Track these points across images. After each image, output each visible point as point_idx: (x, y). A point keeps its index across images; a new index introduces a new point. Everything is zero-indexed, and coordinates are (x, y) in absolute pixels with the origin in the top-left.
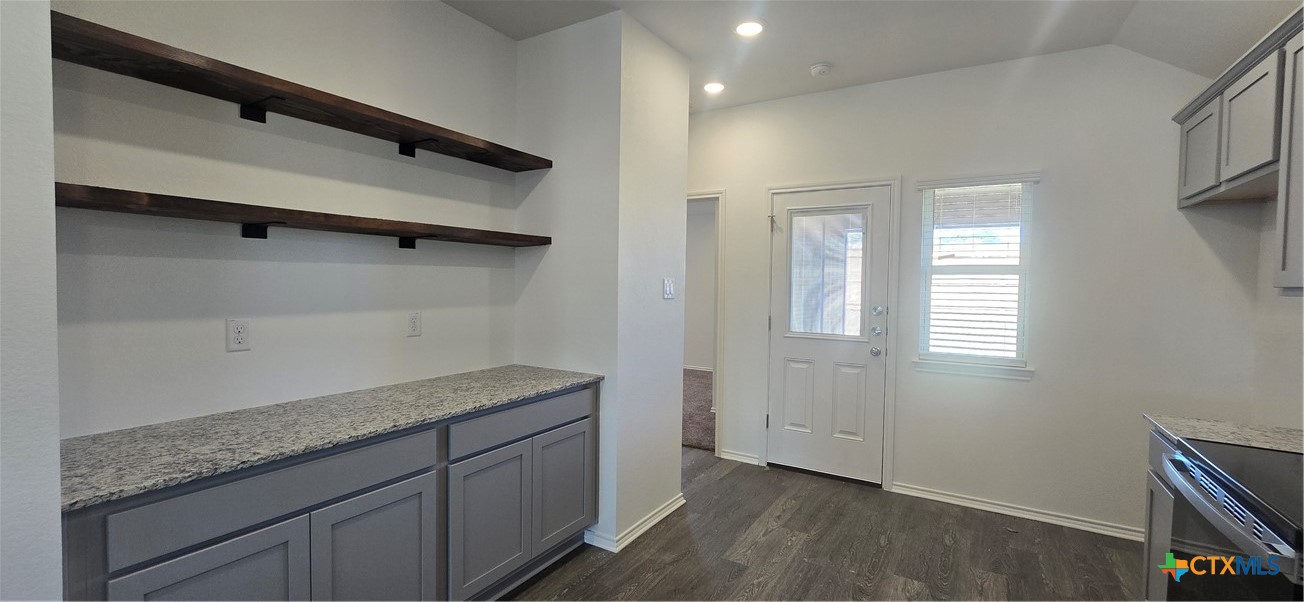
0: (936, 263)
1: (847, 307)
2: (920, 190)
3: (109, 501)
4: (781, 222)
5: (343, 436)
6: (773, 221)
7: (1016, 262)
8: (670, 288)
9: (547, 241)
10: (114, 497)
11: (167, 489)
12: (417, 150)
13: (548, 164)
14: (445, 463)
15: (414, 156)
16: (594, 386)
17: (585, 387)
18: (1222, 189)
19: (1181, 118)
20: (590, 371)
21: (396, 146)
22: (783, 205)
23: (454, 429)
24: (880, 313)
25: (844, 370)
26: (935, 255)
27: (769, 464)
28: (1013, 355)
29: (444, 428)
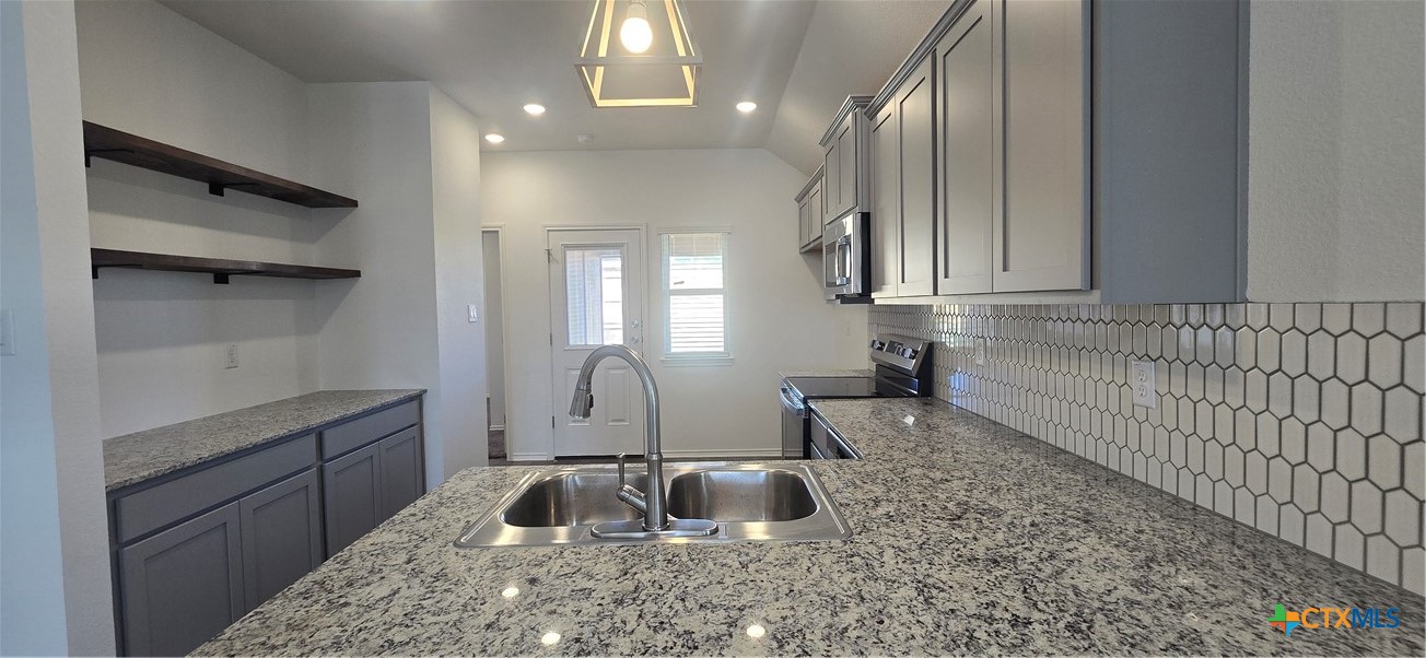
0: (672, 287)
1: (605, 326)
2: (660, 235)
3: (124, 487)
4: (556, 254)
5: (259, 439)
6: (549, 254)
7: (721, 286)
8: (473, 313)
9: (357, 274)
10: (127, 484)
11: (157, 478)
12: (225, 190)
13: (354, 204)
14: (320, 463)
15: (222, 195)
16: (418, 398)
17: (411, 399)
18: (812, 245)
19: (799, 199)
20: (414, 387)
21: (207, 186)
22: (557, 241)
23: (328, 435)
24: (637, 326)
25: (612, 372)
26: (672, 281)
27: (556, 458)
28: (722, 349)
29: (319, 433)
